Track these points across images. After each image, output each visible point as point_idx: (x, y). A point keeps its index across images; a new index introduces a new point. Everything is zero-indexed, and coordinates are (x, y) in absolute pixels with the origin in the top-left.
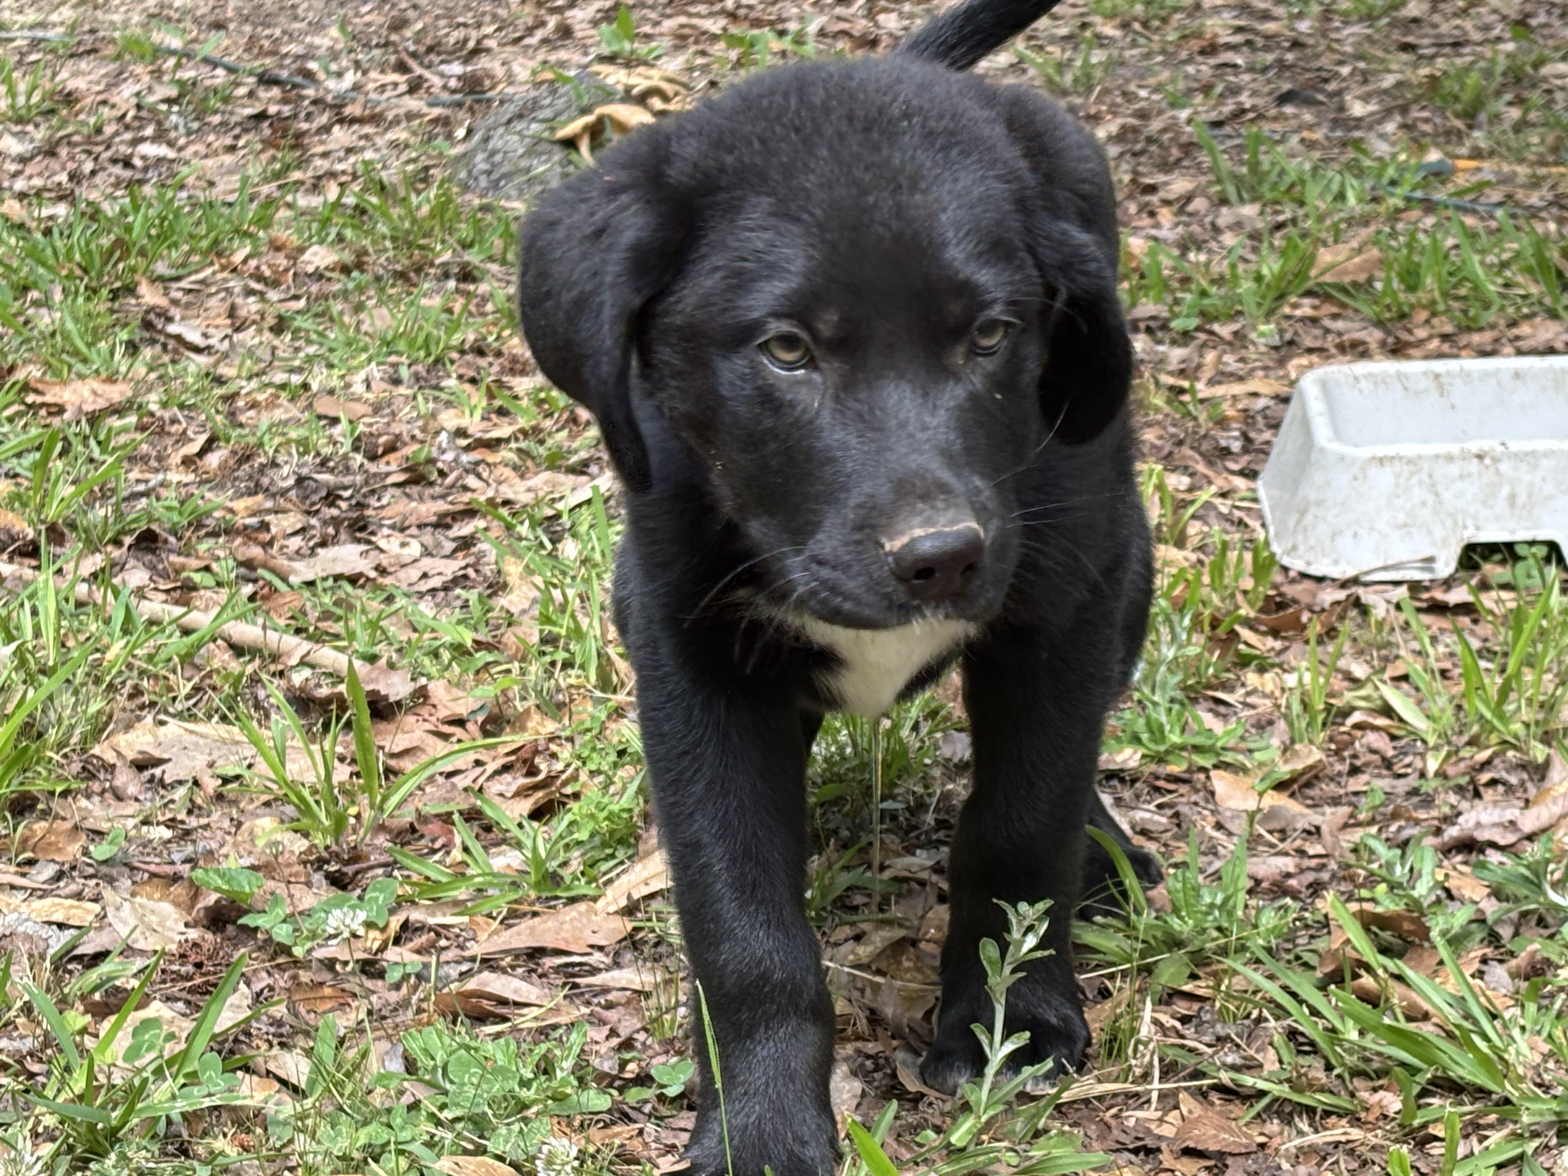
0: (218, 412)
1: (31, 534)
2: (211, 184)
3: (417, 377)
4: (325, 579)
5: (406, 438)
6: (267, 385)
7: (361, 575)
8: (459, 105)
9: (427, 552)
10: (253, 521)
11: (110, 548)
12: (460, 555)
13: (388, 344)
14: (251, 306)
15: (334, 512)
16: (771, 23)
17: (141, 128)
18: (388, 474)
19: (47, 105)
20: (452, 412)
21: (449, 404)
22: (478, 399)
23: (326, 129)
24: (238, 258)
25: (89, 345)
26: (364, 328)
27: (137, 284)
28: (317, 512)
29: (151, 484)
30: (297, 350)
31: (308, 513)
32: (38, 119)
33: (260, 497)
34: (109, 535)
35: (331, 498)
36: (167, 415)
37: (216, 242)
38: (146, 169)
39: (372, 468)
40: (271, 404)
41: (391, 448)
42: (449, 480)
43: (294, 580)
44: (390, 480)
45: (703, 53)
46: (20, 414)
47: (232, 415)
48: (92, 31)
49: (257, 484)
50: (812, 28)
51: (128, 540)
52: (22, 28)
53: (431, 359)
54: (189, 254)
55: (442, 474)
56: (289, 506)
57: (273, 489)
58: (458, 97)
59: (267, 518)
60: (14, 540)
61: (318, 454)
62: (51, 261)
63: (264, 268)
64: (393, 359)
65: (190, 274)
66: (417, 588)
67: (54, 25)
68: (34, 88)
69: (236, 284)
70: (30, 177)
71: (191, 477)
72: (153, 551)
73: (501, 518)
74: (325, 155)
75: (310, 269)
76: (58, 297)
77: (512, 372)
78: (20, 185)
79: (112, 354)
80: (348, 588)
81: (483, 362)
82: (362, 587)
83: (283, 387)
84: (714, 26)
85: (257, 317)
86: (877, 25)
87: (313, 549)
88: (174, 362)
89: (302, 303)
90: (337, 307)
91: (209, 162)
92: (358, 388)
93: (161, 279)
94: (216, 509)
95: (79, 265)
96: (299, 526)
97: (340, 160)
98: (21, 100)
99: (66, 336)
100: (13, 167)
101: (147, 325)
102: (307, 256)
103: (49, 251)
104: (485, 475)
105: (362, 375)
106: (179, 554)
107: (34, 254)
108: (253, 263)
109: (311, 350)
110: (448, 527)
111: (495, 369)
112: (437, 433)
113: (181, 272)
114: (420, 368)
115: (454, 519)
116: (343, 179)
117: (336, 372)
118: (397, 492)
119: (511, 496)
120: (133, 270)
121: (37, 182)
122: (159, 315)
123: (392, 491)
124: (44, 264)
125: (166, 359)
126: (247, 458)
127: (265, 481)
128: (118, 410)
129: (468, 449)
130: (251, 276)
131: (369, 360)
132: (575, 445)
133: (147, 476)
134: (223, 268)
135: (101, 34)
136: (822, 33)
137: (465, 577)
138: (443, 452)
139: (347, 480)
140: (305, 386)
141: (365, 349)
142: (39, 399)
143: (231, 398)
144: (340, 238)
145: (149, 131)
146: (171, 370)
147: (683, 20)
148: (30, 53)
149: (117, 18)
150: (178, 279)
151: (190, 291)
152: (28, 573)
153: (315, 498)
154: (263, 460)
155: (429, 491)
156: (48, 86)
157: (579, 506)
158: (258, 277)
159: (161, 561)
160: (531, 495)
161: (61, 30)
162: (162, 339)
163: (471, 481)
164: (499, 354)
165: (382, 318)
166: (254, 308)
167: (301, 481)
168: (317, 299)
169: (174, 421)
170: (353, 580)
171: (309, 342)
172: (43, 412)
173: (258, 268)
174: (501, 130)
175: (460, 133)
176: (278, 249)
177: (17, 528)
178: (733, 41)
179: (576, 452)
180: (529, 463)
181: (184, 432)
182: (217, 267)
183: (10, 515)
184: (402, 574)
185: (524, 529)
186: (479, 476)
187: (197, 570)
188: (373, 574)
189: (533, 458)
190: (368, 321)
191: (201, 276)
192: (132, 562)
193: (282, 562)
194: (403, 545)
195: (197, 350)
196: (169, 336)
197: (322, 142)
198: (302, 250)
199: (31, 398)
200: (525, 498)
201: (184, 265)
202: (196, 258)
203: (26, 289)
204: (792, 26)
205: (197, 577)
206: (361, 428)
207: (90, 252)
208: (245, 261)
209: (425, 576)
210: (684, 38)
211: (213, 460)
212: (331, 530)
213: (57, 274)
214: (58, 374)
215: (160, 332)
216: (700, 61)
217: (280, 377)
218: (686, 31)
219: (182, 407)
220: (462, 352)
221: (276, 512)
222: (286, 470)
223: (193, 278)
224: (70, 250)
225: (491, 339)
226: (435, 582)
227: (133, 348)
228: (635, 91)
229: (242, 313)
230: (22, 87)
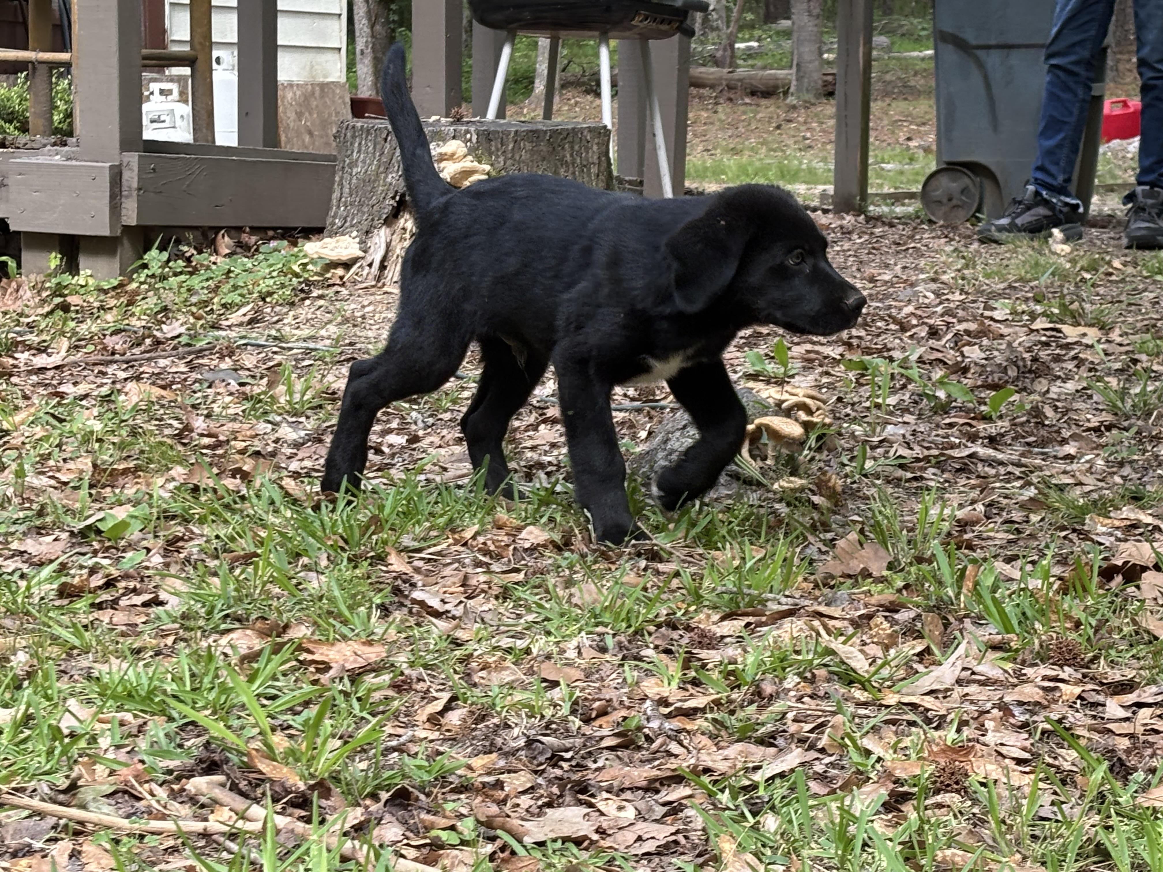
0: (456, 672)
1: (302, 786)
2: (445, 469)
3: (620, 646)
4: (554, 840)
5: (616, 704)
6: (495, 648)
7: (585, 838)
8: (639, 411)
9: (640, 816)
10: (491, 779)
11: (368, 802)
12: (669, 819)
13: (595, 617)
14: (479, 578)
15: (558, 772)
16: (879, 351)
17: (388, 422)
18: (602, 738)
19: (316, 402)
20: (653, 680)
21: (649, 673)
22: (674, 668)
23: (535, 427)
24: (468, 534)
25: (351, 608)
26: (574, 600)
27: (388, 554)
28: (543, 771)
29: (402, 740)
30: (519, 616)
31: (536, 772)
32: (309, 413)
33: (494, 755)
34: (368, 790)
35: (555, 760)
36: (414, 674)
37: (451, 520)
38: (393, 456)
39: (587, 730)
40: (499, 667)
41: (603, 713)
42: (655, 746)
43: (528, 840)
44: (605, 743)
45: (827, 373)
46: (293, 670)
47: (467, 675)
48: (351, 344)
49: (492, 744)
50: (914, 357)
51: (385, 796)
52: (297, 340)
53: (632, 630)
54: (430, 529)
55: (649, 739)
56: (520, 766)
57: (506, 749)
58: (637, 404)
59: (502, 777)
60: (289, 793)
61: (543, 717)
62: (319, 534)
63: (489, 543)
64: (600, 629)
65: (429, 547)
66: (634, 852)
67: (323, 338)
68: (308, 388)
69: (467, 558)
70: (302, 460)
71: (435, 735)
72: (405, 807)
73: (703, 786)
74: (533, 448)
75: (527, 545)
76: (324, 563)
77: (701, 645)
78: (294, 466)
79: (369, 618)
80: (575, 850)
81: (675, 635)
82: (586, 849)
83: (509, 650)
84: (834, 352)
85: (485, 587)
86: (963, 355)
87: (540, 807)
88: (418, 625)
89: (521, 576)
90: (551, 580)
91: (442, 451)
92: (571, 654)
93: (406, 550)
94: (458, 768)
95: (342, 537)
96: (529, 785)
97: (546, 453)
98: (297, 397)
99: (332, 600)
100: (289, 451)
101: (397, 591)
102: (523, 535)
103: (317, 524)
104: (686, 742)
105: (574, 642)
106: (428, 812)
107: (305, 525)
108: (481, 539)
109: (530, 618)
110: (657, 792)
111: (685, 641)
112: (643, 700)
113: (424, 544)
114: (622, 638)
115: (662, 784)
116: (549, 469)
117: (552, 638)
118: (611, 755)
119: (710, 764)
120: (385, 542)
121: (308, 463)
122: (405, 582)
123: (606, 754)
124: (314, 536)
125: (412, 621)
126: (483, 718)
127: (499, 741)
128: (375, 669)
129: (669, 716)
130: (479, 550)
131: (580, 630)
132: (762, 718)
133: (400, 731)
134: (456, 542)
135: (358, 346)
136: (921, 361)
137: (676, 843)
138: (648, 720)
139: (568, 743)
140: (528, 651)
141: (577, 621)
142: (310, 657)
143: (466, 660)
144: (551, 520)
145: (394, 425)
146: (416, 632)
147: (809, 347)
148: (303, 359)
149: (370, 334)
150: (419, 550)
151: (429, 560)
152: (300, 826)
153: (542, 759)
154: (496, 720)
155: (638, 756)
156: (318, 386)
157: (773, 778)
158: (486, 552)
159: (412, 817)
160: (728, 764)
161: (328, 342)
162: (407, 603)
163: (674, 747)
164: (688, 628)
165: (590, 593)
166: (483, 578)
167: (530, 742)
168: (534, 573)
169: (420, 680)
170: (578, 842)
171: (529, 610)
172: (312, 669)
173: (484, 544)
174: (678, 434)
175: (643, 434)
176: (500, 528)
177: (291, 782)
178: (850, 365)
179: (763, 724)
180: (723, 733)
181: (428, 691)
182: (451, 541)
183: (285, 770)
184: (620, 836)
185: (725, 798)
186: (680, 743)
187: (444, 829)
188: (595, 837)
189: (727, 728)
190: (578, 594)
191: (438, 548)
192: (388, 817)
193: (515, 822)
194: (620, 808)
195: (438, 614)
196: (414, 601)
197: (531, 438)
198: (520, 529)
199: (304, 656)
200: (722, 766)
201: (424, 539)
202: (433, 533)
203: (298, 555)
204: (897, 354)
205: (444, 836)
206: (578, 693)
207: (351, 526)
208: (474, 537)
209: (639, 839)
210: (811, 361)
211: (454, 718)
212: (555, 790)
213: (323, 544)
214: (324, 632)
215: (406, 597)
216: (825, 380)
217: (505, 642)
218: (813, 356)
219: (426, 667)
220: (659, 626)
221: (509, 772)
222: (516, 731)
223: (432, 550)
224: (334, 524)
225: (679, 614)
226: (650, 846)
227: (385, 611)
228: (784, 405)
229: (473, 582)
230: (299, 386)
